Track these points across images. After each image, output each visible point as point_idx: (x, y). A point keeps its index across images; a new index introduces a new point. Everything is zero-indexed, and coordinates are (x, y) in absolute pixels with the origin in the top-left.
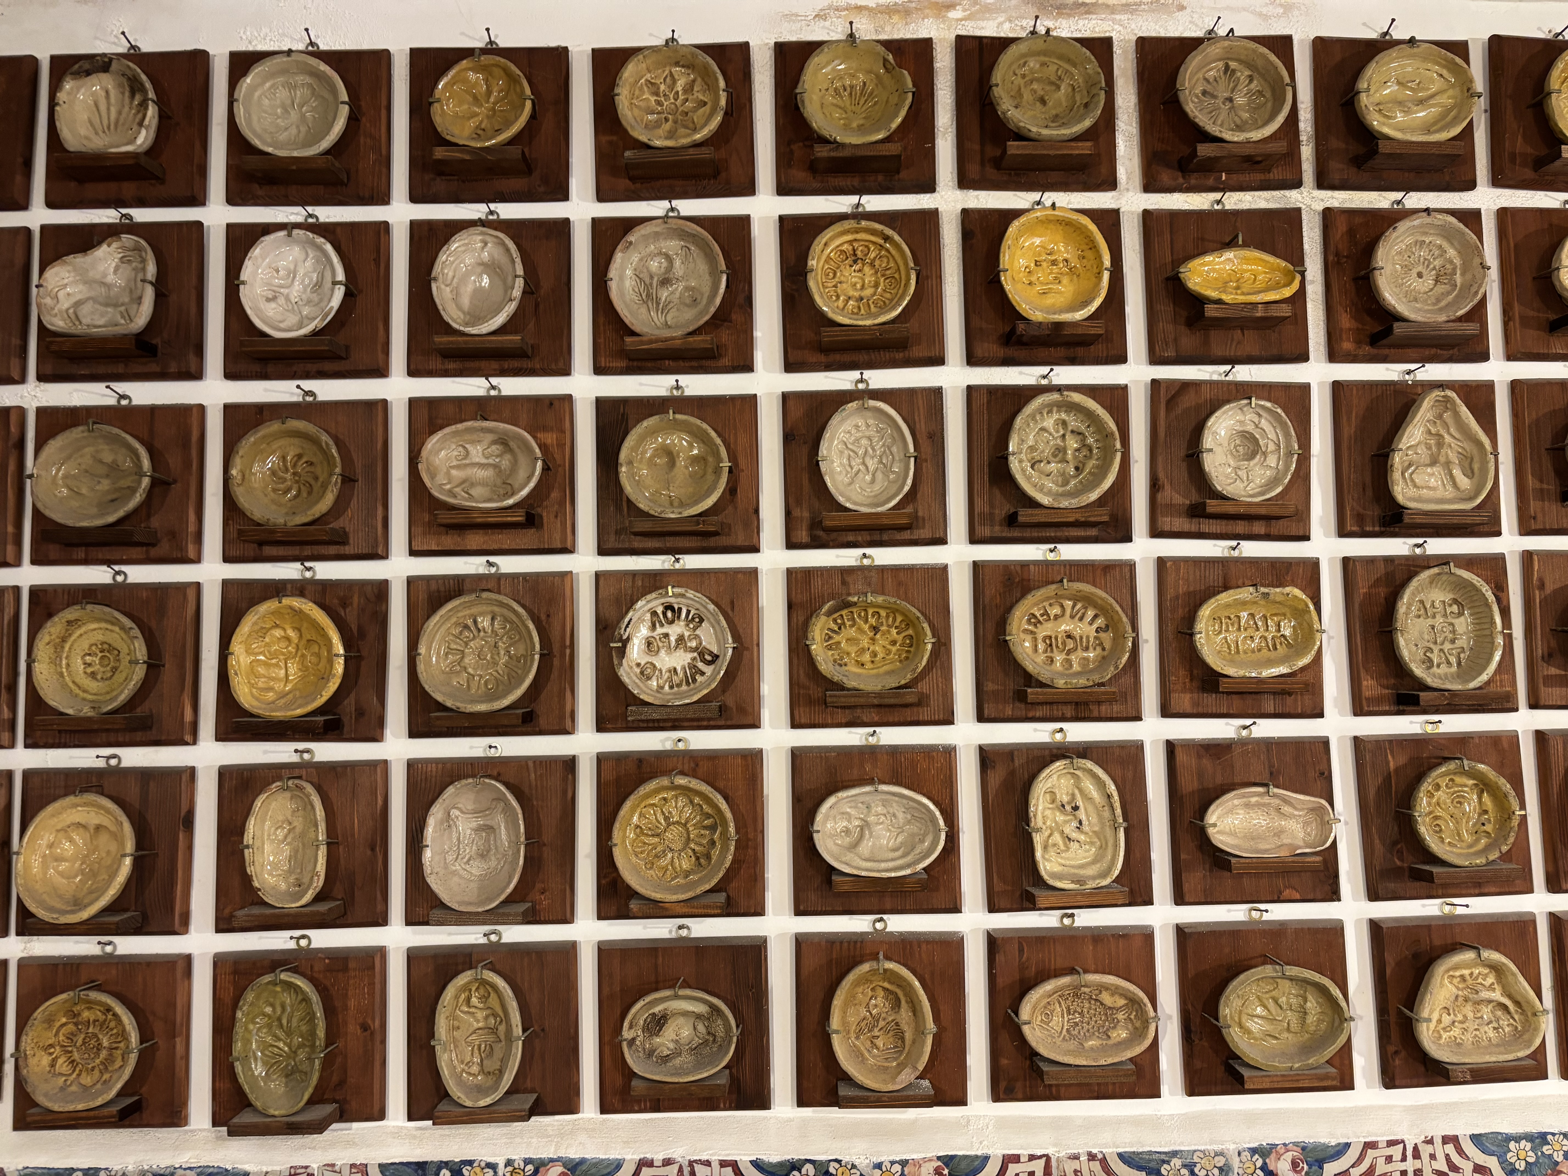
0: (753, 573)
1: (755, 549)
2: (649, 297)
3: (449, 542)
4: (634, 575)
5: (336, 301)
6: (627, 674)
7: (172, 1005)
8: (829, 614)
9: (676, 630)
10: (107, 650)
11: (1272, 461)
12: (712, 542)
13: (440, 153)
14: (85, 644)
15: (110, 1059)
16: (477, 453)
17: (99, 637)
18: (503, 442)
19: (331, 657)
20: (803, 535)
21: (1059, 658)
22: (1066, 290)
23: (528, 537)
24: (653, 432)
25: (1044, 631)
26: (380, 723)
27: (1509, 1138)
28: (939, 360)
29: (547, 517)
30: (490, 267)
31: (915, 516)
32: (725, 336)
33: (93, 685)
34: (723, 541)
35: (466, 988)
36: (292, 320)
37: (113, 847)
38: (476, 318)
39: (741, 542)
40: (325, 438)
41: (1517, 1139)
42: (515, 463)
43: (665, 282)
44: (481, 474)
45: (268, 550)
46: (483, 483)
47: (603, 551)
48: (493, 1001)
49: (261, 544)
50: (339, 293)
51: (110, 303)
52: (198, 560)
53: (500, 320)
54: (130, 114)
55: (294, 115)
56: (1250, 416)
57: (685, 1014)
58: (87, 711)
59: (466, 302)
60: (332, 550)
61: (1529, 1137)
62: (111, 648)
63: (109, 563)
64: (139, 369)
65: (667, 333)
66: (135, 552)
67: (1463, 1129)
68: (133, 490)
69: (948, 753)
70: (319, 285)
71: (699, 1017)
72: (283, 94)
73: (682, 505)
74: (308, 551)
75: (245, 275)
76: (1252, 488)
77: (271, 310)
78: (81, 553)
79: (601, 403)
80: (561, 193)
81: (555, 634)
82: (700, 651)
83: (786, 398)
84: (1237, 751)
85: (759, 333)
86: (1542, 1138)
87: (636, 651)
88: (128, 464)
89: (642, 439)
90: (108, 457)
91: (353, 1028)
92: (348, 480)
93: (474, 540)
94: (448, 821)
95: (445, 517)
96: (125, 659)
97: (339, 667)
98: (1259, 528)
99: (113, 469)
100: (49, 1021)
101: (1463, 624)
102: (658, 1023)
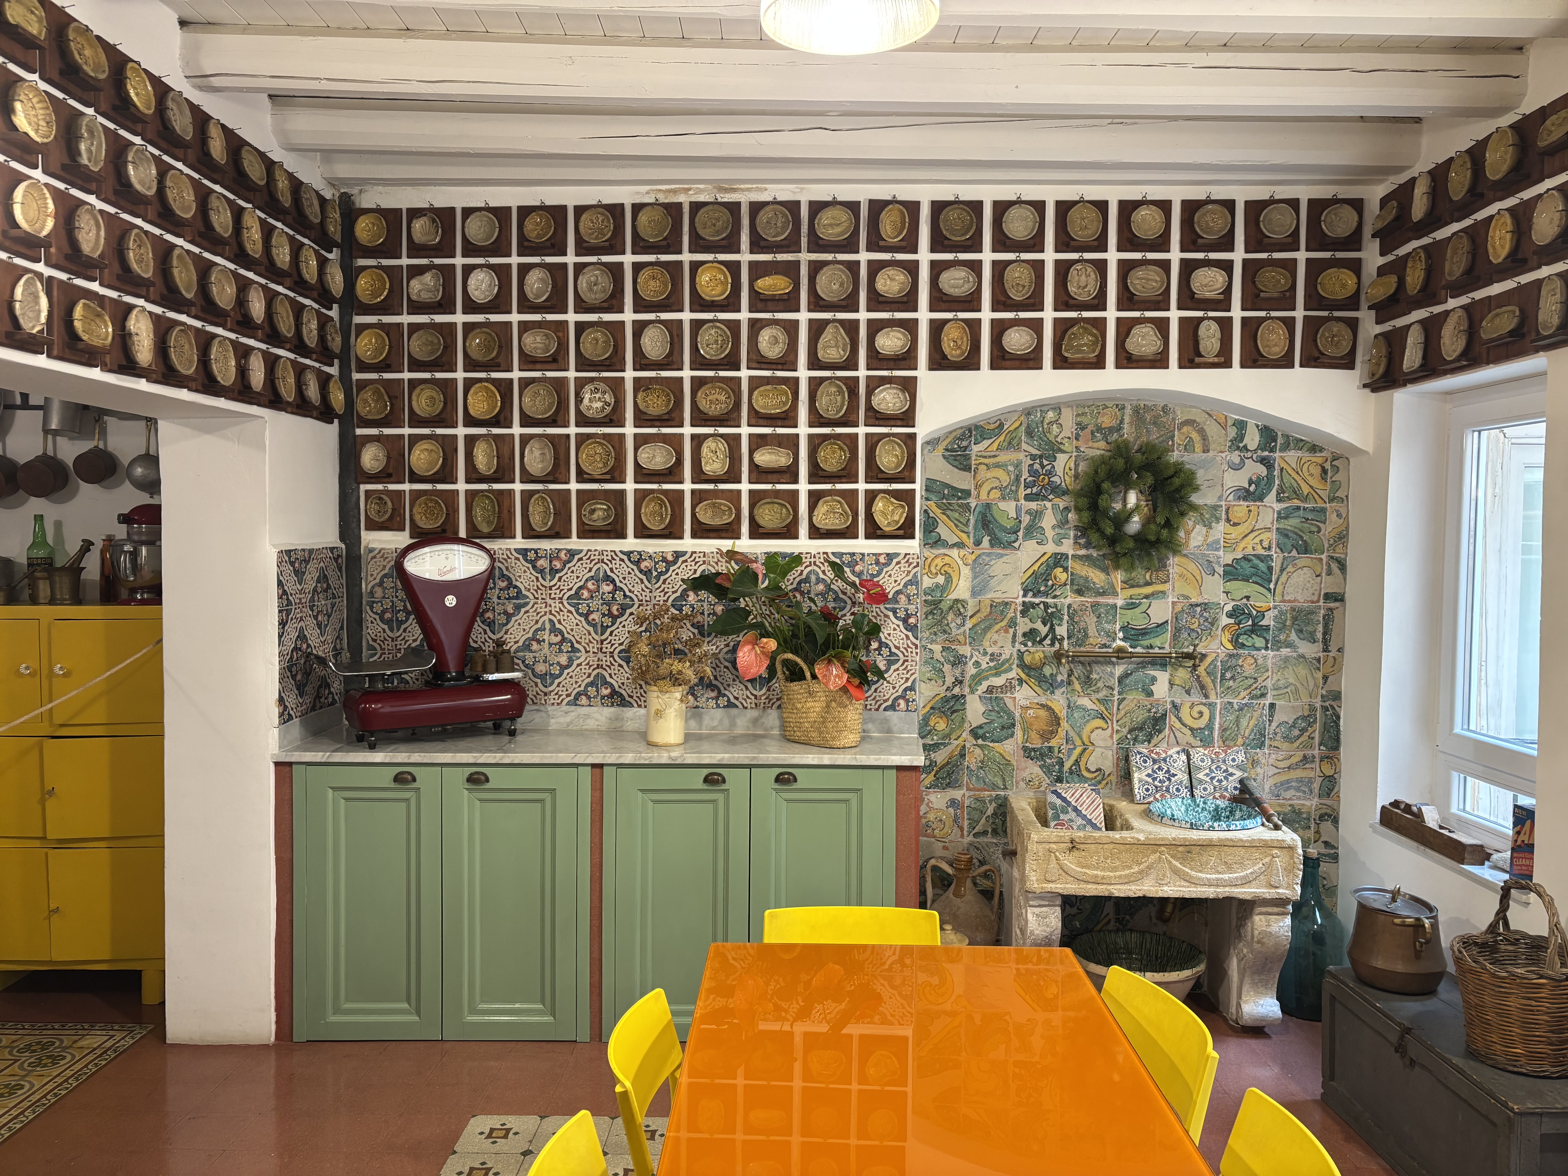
0: (623, 378)
1: (624, 371)
2: (591, 290)
3: (531, 366)
4: (586, 378)
5: (495, 291)
6: (582, 408)
7: (454, 503)
8: (643, 391)
9: (597, 396)
10: (432, 398)
11: (781, 345)
12: (610, 368)
13: (526, 244)
14: (425, 396)
15: (437, 517)
16: (538, 339)
17: (429, 394)
18: (546, 335)
19: (497, 400)
20: (638, 367)
21: (713, 406)
22: (719, 289)
23: (554, 366)
24: (591, 333)
25: (708, 398)
26: (512, 422)
27: (843, 554)
28: (682, 310)
29: (560, 359)
30: (542, 280)
31: (672, 361)
32: (614, 302)
33: (428, 409)
34: (614, 368)
35: (537, 499)
36: (483, 296)
37: (436, 456)
38: (538, 297)
39: (619, 368)
40: (493, 334)
41: (846, 554)
42: (550, 343)
43: (595, 285)
44: (540, 345)
45: (477, 368)
46: (540, 348)
47: (577, 371)
48: (546, 504)
49: (475, 366)
50: (497, 288)
51: (429, 291)
52: (456, 371)
53: (544, 298)
54: (433, 230)
55: (482, 230)
56: (775, 331)
57: (601, 509)
58: (427, 416)
59: (534, 291)
60: (496, 369)
61: (849, 554)
62: (433, 397)
63: (430, 372)
64: (437, 311)
65: (595, 302)
66: (439, 368)
67: (829, 551)
68: (438, 350)
69: (681, 435)
70: (490, 285)
71: (605, 510)
72: (479, 223)
73: (600, 356)
74: (489, 369)
75: (469, 283)
76: (775, 354)
77: (476, 293)
78: (422, 369)
79: (576, 323)
80: (564, 254)
81: (563, 396)
82: (606, 402)
83: (634, 322)
84: (769, 437)
85: (626, 300)
86: (854, 554)
87: (586, 401)
88: (436, 341)
89: (587, 335)
90: (430, 339)
91: (505, 511)
92: (500, 347)
93: (538, 366)
94: (531, 451)
95: (529, 359)
96: (437, 401)
97: (499, 404)
98: (780, 367)
99: (432, 342)
100: (420, 505)
101: (839, 398)
102: (593, 511)
